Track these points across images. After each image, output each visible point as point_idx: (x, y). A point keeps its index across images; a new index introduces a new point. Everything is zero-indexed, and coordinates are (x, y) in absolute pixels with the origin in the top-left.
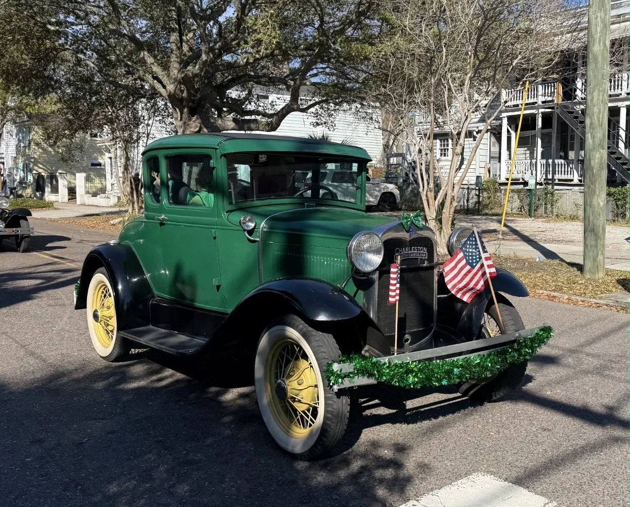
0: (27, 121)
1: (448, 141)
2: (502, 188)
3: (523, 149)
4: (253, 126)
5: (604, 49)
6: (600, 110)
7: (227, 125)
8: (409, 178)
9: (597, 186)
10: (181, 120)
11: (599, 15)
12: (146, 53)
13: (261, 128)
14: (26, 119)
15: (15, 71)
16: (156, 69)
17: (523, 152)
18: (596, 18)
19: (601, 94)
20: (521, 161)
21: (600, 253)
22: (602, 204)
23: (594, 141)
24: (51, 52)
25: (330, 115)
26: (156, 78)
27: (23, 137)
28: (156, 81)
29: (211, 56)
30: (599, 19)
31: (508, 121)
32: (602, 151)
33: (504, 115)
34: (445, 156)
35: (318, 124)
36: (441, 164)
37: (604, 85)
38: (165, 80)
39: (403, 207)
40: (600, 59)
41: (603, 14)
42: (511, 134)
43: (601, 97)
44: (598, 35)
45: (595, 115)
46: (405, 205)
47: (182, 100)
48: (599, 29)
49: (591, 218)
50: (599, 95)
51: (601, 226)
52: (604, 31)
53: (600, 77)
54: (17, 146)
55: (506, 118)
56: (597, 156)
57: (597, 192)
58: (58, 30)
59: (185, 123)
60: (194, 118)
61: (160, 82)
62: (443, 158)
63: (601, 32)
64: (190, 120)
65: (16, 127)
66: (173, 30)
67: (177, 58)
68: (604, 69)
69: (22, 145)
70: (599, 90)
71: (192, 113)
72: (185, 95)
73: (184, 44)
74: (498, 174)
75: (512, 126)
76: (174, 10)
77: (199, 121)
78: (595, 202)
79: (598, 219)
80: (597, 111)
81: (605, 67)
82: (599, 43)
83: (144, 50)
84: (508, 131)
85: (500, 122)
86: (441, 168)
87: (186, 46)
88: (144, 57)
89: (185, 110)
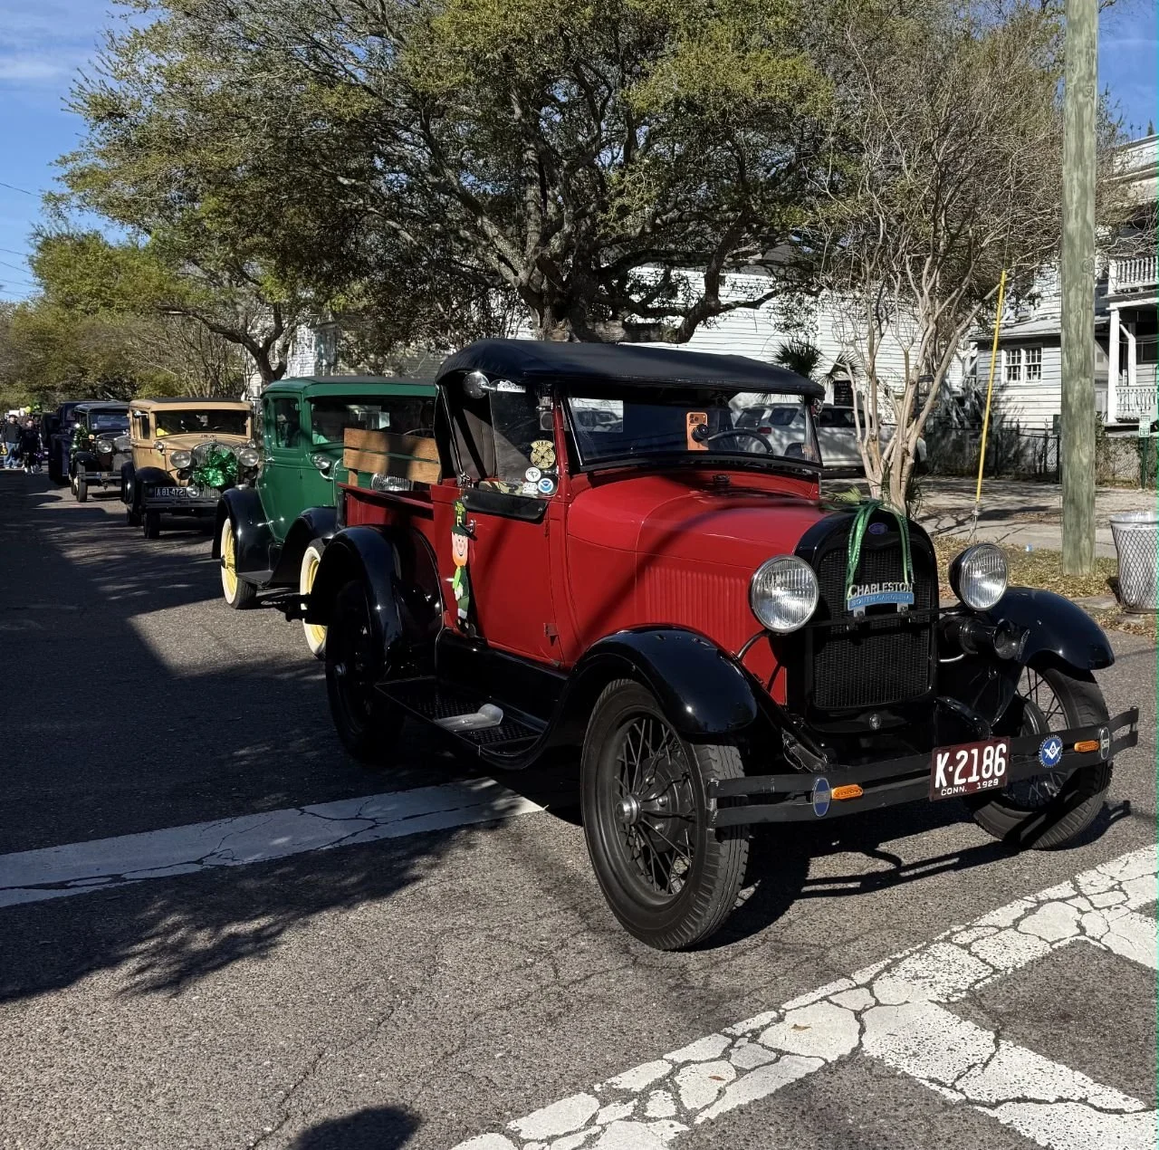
0: (333, 323)
1: (1019, 353)
2: (1110, 435)
3: (1151, 366)
4: (653, 335)
5: (1083, 227)
6: (1078, 319)
7: (614, 334)
8: (951, 419)
9: (1077, 433)
10: (541, 327)
11: (1075, 176)
12: (486, 220)
13: (665, 338)
14: (330, 320)
15: (295, 247)
16: (503, 245)
17: (1151, 371)
18: (1071, 180)
19: (1080, 294)
20: (1147, 388)
21: (1084, 536)
22: (1085, 461)
23: (1070, 366)
24: (352, 216)
25: (809, 311)
26: (502, 258)
27: (326, 350)
28: (503, 264)
29: (589, 222)
30: (1075, 182)
31: (1121, 316)
32: (1083, 380)
33: (1113, 306)
34: (1015, 378)
35: (787, 327)
36: (1008, 393)
37: (1084, 281)
38: (516, 262)
39: (936, 468)
40: (1077, 242)
41: (1080, 174)
42: (1127, 340)
43: (1080, 299)
44: (1075, 206)
45: (1073, 326)
46: (939, 466)
47: (541, 294)
48: (1075, 197)
49: (1070, 482)
50: (1076, 297)
51: (1085, 495)
52: (1083, 200)
53: (1078, 268)
54: (316, 363)
55: (1117, 313)
56: (1077, 387)
57: (1078, 443)
58: (353, 184)
59: (546, 331)
60: (561, 324)
61: (509, 265)
62: (1012, 382)
63: (1079, 201)
64: (555, 327)
65: (315, 332)
66: (531, 181)
67: (537, 225)
68: (1084, 257)
69: (325, 362)
70: (1077, 288)
71: (558, 315)
72: (545, 286)
73: (549, 202)
74: (1104, 411)
75: (1130, 325)
76: (531, 149)
77: (569, 327)
78: (1075, 458)
79: (1079, 484)
80: (1075, 320)
81: (1086, 254)
82: (1076, 217)
83: (482, 214)
84: (1122, 336)
85: (1107, 318)
86: (1009, 400)
87: (552, 206)
88: (482, 226)
89: (547, 311)
